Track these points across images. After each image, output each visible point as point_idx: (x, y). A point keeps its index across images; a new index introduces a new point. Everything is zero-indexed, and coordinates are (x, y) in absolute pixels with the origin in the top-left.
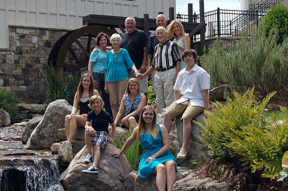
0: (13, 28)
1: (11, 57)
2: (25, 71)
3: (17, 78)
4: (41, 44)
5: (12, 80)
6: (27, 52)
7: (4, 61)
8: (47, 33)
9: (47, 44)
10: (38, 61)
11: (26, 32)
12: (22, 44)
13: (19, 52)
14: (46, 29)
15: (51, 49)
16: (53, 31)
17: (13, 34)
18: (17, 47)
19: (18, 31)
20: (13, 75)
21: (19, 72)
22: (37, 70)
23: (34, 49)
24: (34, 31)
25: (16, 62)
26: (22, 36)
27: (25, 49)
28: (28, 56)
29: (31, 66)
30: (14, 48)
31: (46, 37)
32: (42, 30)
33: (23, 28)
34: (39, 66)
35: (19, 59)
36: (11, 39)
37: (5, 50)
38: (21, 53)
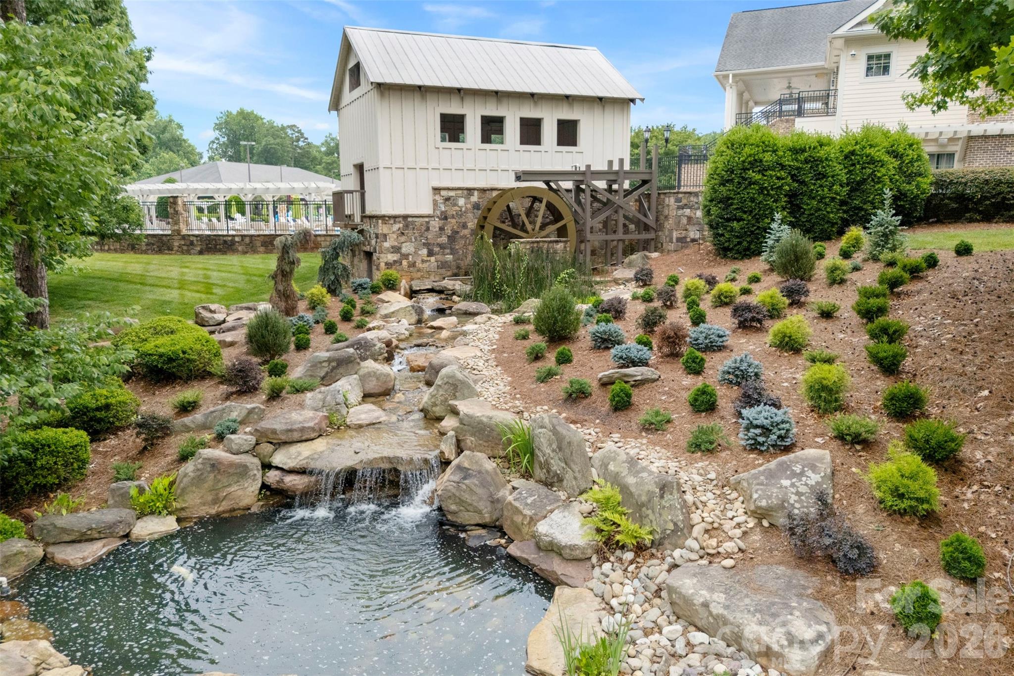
0: (436, 190)
1: (435, 224)
2: (452, 238)
3: (442, 246)
4: (469, 206)
5: (436, 249)
6: (453, 217)
7: (428, 229)
8: (476, 193)
9: (476, 206)
10: (464, 226)
11: (452, 194)
12: (447, 208)
13: (445, 217)
14: (474, 189)
15: (480, 212)
16: (483, 191)
17: (437, 197)
18: (442, 212)
19: (443, 193)
20: (438, 244)
21: (444, 239)
22: (464, 237)
23: (460, 214)
24: (460, 192)
25: (442, 229)
26: (447, 199)
27: (450, 213)
28: (454, 221)
29: (457, 232)
30: (438, 213)
31: (475, 198)
32: (470, 191)
33: (448, 189)
34: (466, 232)
35: (444, 225)
36: (435, 203)
37: (429, 216)
38: (446, 218)
